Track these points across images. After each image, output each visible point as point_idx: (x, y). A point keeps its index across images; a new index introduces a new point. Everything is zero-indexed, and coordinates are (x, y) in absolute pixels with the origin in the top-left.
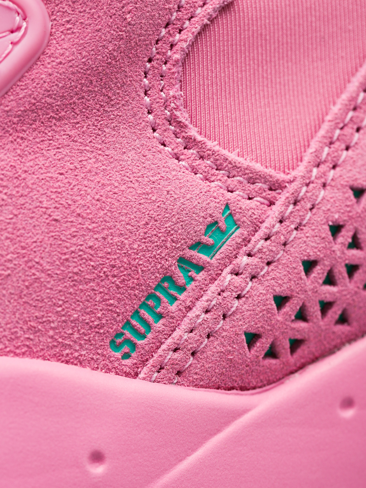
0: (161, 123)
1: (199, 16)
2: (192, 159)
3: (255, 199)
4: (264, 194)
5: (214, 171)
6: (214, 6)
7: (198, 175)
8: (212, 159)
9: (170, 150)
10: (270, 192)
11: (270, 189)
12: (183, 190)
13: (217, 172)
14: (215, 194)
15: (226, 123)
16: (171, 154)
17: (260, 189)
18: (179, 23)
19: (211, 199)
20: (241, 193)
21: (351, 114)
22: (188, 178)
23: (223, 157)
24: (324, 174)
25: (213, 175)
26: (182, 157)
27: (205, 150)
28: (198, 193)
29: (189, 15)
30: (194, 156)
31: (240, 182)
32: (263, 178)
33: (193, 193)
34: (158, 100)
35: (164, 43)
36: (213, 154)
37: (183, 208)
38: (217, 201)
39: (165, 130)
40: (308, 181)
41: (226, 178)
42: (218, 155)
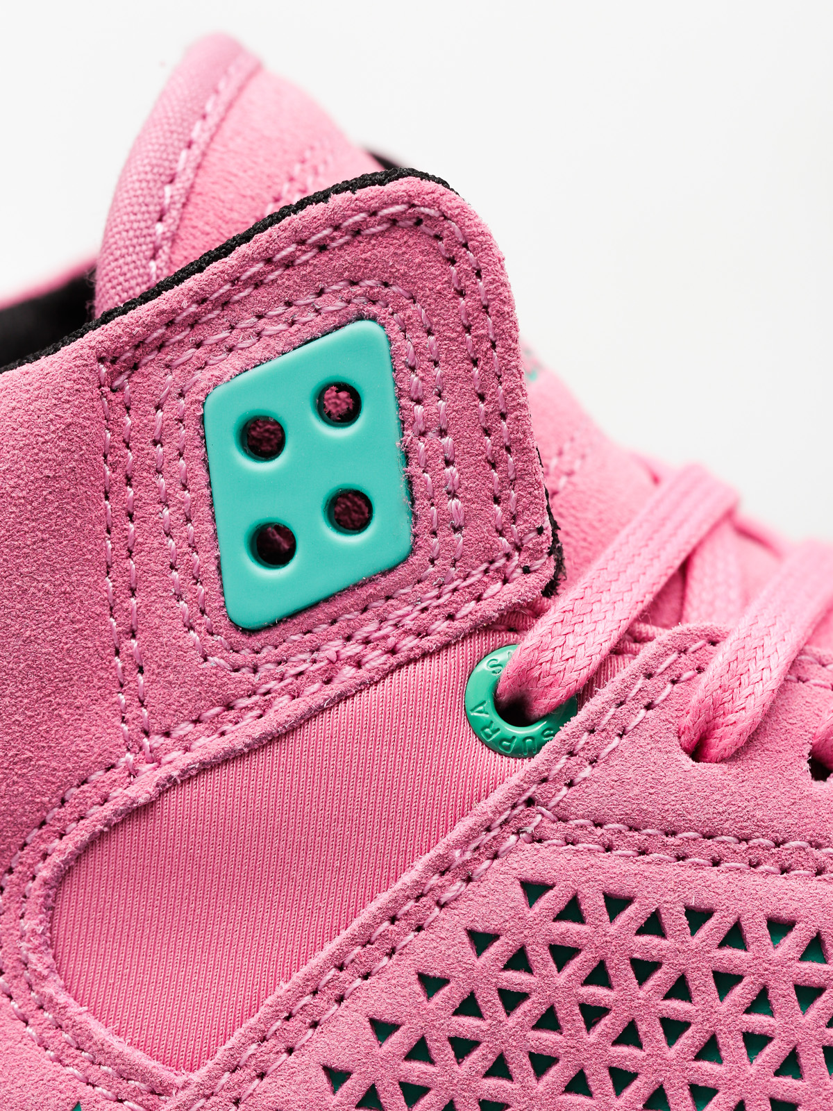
0: (11, 965)
1: (93, 818)
2: (43, 1026)
3: (126, 1103)
4: (140, 1099)
5: (73, 1050)
6: (116, 807)
7: (48, 1052)
8: (71, 1033)
9: (16, 1006)
10: (151, 1097)
11: (153, 1092)
12: (14, 1072)
13: (78, 1052)
14: (61, 1087)
15: (111, 981)
16: (16, 1013)
17: (134, 1090)
18: (58, 824)
19: (54, 1092)
20: (105, 1091)
21: (307, 999)
22: (29, 1054)
23: (87, 1033)
24: (239, 1084)
25: (68, 1056)
26: (31, 1021)
27: (64, 1018)
28: (37, 1079)
29: (76, 815)
30: (48, 1022)
31: (107, 1074)
32: (143, 1076)
33: (30, 1078)
34: (11, 931)
35: (32, 850)
36: (73, 1026)
37: (8, 1099)
38: (63, 1096)
39: (16, 977)
40: (208, 1092)
41: (87, 1064)
42: (80, 1028)
